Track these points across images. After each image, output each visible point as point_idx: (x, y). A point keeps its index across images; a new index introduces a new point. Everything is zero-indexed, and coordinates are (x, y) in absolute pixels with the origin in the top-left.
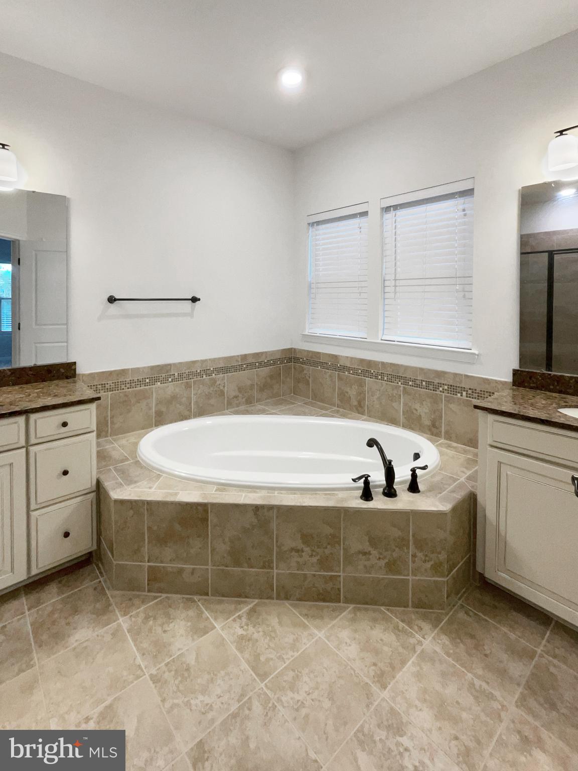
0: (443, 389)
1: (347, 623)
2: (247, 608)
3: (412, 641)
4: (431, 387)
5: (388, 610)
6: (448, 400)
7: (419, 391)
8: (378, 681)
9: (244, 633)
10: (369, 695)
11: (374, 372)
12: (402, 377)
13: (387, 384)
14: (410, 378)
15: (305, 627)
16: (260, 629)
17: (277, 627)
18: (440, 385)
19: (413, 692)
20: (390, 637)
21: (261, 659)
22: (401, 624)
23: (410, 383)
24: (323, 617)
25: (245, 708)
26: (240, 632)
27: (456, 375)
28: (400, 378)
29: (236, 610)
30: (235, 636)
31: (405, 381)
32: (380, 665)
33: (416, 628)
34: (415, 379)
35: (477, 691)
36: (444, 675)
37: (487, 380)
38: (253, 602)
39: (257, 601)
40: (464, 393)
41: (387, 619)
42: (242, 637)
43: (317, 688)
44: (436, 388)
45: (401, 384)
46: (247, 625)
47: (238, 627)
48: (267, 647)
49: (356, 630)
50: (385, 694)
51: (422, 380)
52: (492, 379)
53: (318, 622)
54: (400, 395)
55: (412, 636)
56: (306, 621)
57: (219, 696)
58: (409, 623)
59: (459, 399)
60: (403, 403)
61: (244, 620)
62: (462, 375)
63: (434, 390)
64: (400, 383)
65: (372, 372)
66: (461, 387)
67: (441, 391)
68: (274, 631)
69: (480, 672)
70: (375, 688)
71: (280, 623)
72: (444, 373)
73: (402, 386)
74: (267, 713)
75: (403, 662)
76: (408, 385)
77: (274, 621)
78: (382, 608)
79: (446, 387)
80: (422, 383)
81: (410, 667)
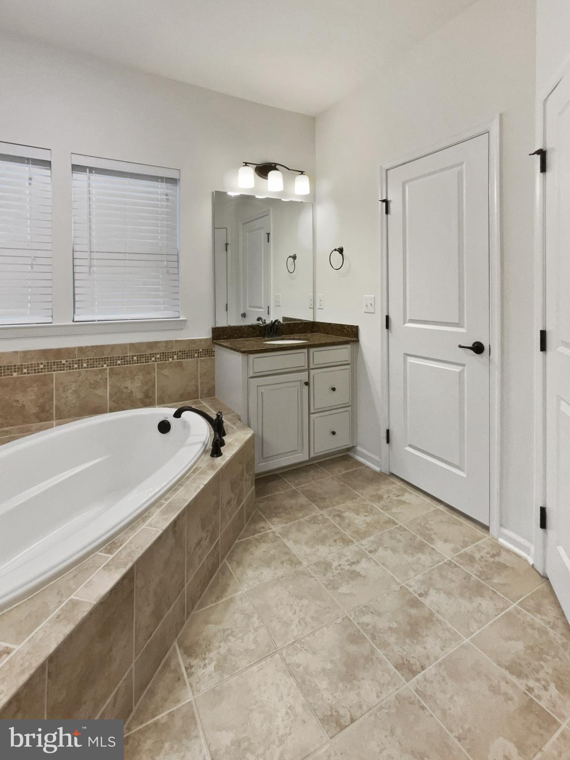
0: (155, 359)
1: (240, 568)
2: (180, 656)
3: (271, 535)
4: (143, 360)
5: (239, 539)
6: (161, 367)
7: (130, 367)
8: (295, 565)
9: (214, 663)
10: (304, 573)
11: (67, 361)
12: (108, 358)
13: (87, 371)
14: (119, 357)
15: (231, 600)
16: (217, 644)
17: (220, 627)
18: (152, 355)
19: (307, 550)
20: (264, 547)
21: (252, 648)
22: (256, 536)
23: (119, 362)
24: (228, 584)
25: (298, 670)
26: (211, 668)
27: (167, 342)
28: (105, 360)
29: (177, 670)
30: (214, 674)
31: (112, 361)
32: (283, 559)
33: (262, 530)
34: (124, 357)
35: (312, 521)
36: (299, 530)
37: (194, 340)
38: (175, 649)
39: (175, 644)
40: (175, 357)
41: (248, 542)
42: (219, 668)
43: (292, 605)
44: (148, 359)
45: (108, 366)
46: (204, 659)
47: (203, 671)
48: (240, 641)
49: (249, 564)
50: (305, 563)
51: (132, 356)
52: (197, 339)
53: (230, 590)
54: (106, 379)
55: (268, 534)
56: (224, 599)
57: (280, 698)
58: (256, 532)
59: (170, 363)
60: (110, 386)
61: (194, 662)
62: (172, 341)
63: (146, 362)
64: (105, 366)
65: (64, 362)
66: (173, 352)
67: (153, 361)
68: (224, 631)
69: (300, 515)
70: (300, 568)
71: (216, 623)
72: (156, 343)
73: (108, 367)
74: (305, 650)
75: (285, 546)
76: (116, 365)
77: (211, 629)
78: (237, 541)
79: (158, 356)
80: (133, 358)
81: (290, 544)
